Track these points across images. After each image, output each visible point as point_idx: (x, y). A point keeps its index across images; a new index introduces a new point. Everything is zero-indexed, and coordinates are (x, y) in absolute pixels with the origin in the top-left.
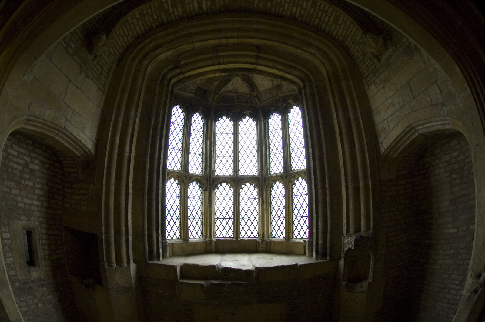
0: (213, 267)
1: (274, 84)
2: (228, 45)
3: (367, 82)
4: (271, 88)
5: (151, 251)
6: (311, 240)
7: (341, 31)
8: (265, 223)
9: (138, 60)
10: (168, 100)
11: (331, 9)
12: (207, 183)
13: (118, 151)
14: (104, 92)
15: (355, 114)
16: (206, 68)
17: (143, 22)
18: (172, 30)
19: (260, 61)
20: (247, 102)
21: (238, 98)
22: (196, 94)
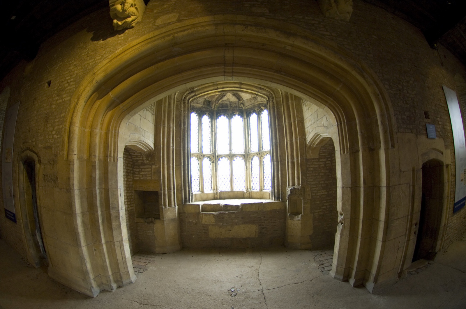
0: (219, 204)
1: (252, 97)
4: (250, 99)
5: (185, 198)
6: (272, 190)
8: (248, 181)
10: (189, 112)
12: (214, 158)
13: (167, 147)
14: (154, 115)
15: (294, 122)
19: (242, 86)
20: (236, 107)
21: (230, 105)
22: (204, 104)
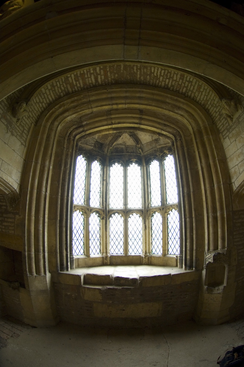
0: (109, 276)
1: (154, 138)
2: (119, 110)
3: (223, 136)
4: (151, 142)
5: (62, 264)
6: (181, 256)
7: (202, 97)
8: (147, 243)
9: (50, 121)
10: (74, 152)
11: (195, 80)
12: (104, 214)
13: (37, 191)
14: (25, 146)
15: (214, 161)
16: (102, 127)
17: (54, 92)
18: (76, 98)
19: (143, 122)
20: (133, 152)
21: (126, 149)
22: (95, 146)
